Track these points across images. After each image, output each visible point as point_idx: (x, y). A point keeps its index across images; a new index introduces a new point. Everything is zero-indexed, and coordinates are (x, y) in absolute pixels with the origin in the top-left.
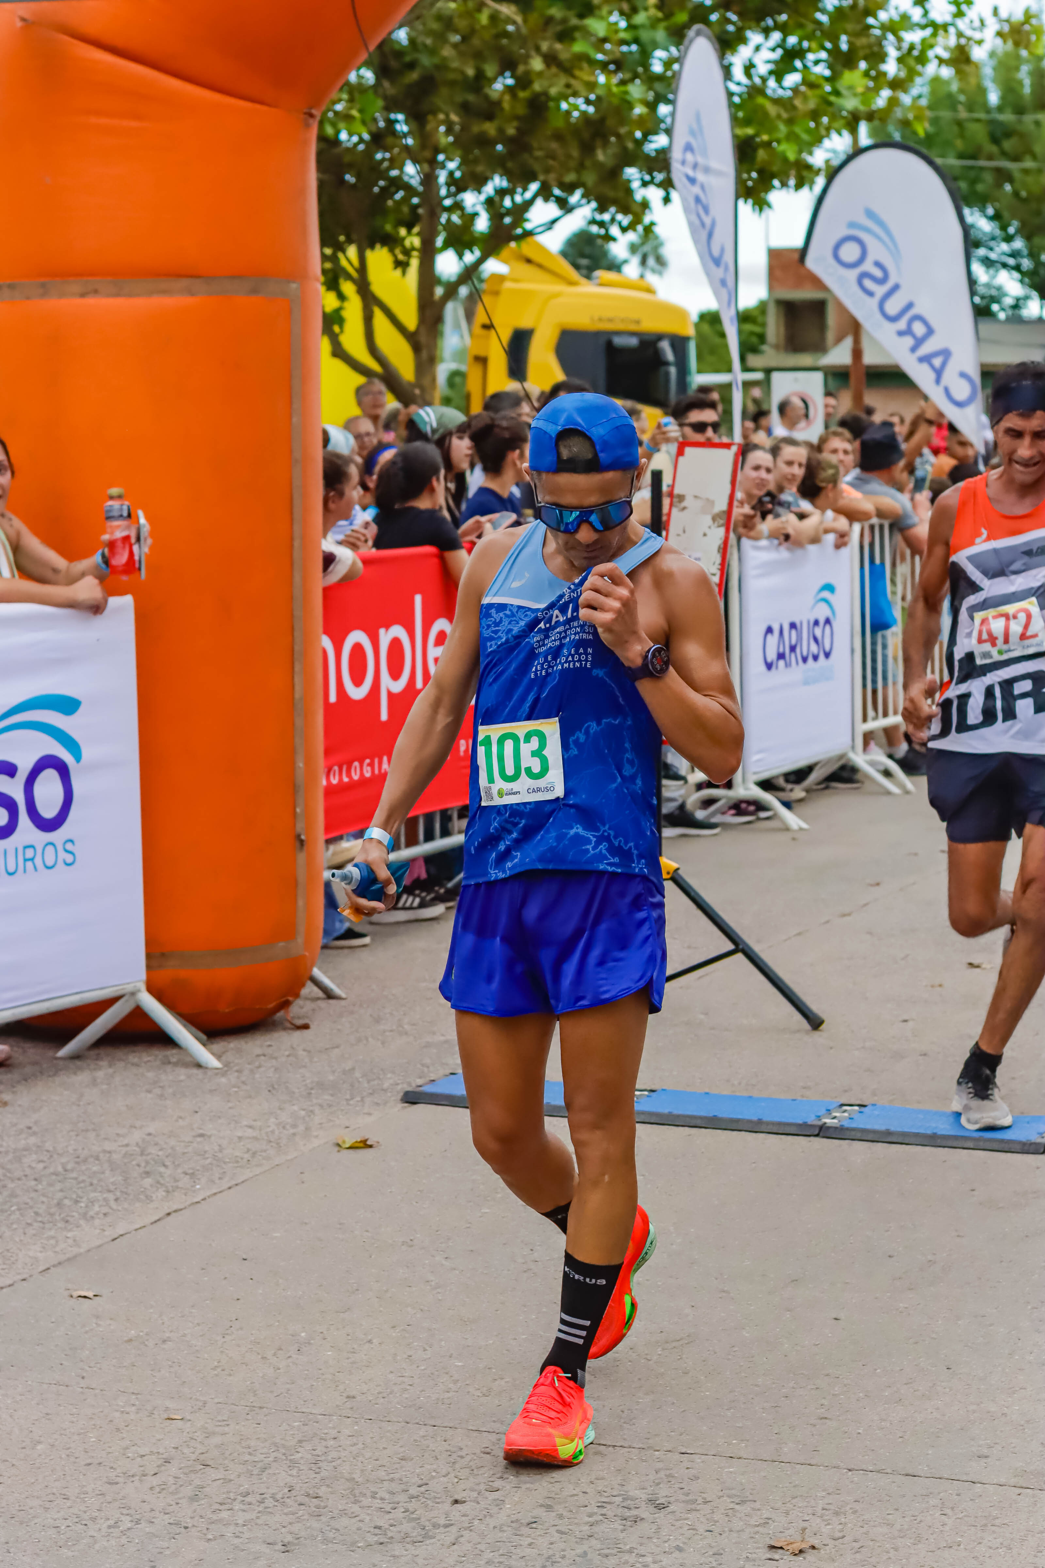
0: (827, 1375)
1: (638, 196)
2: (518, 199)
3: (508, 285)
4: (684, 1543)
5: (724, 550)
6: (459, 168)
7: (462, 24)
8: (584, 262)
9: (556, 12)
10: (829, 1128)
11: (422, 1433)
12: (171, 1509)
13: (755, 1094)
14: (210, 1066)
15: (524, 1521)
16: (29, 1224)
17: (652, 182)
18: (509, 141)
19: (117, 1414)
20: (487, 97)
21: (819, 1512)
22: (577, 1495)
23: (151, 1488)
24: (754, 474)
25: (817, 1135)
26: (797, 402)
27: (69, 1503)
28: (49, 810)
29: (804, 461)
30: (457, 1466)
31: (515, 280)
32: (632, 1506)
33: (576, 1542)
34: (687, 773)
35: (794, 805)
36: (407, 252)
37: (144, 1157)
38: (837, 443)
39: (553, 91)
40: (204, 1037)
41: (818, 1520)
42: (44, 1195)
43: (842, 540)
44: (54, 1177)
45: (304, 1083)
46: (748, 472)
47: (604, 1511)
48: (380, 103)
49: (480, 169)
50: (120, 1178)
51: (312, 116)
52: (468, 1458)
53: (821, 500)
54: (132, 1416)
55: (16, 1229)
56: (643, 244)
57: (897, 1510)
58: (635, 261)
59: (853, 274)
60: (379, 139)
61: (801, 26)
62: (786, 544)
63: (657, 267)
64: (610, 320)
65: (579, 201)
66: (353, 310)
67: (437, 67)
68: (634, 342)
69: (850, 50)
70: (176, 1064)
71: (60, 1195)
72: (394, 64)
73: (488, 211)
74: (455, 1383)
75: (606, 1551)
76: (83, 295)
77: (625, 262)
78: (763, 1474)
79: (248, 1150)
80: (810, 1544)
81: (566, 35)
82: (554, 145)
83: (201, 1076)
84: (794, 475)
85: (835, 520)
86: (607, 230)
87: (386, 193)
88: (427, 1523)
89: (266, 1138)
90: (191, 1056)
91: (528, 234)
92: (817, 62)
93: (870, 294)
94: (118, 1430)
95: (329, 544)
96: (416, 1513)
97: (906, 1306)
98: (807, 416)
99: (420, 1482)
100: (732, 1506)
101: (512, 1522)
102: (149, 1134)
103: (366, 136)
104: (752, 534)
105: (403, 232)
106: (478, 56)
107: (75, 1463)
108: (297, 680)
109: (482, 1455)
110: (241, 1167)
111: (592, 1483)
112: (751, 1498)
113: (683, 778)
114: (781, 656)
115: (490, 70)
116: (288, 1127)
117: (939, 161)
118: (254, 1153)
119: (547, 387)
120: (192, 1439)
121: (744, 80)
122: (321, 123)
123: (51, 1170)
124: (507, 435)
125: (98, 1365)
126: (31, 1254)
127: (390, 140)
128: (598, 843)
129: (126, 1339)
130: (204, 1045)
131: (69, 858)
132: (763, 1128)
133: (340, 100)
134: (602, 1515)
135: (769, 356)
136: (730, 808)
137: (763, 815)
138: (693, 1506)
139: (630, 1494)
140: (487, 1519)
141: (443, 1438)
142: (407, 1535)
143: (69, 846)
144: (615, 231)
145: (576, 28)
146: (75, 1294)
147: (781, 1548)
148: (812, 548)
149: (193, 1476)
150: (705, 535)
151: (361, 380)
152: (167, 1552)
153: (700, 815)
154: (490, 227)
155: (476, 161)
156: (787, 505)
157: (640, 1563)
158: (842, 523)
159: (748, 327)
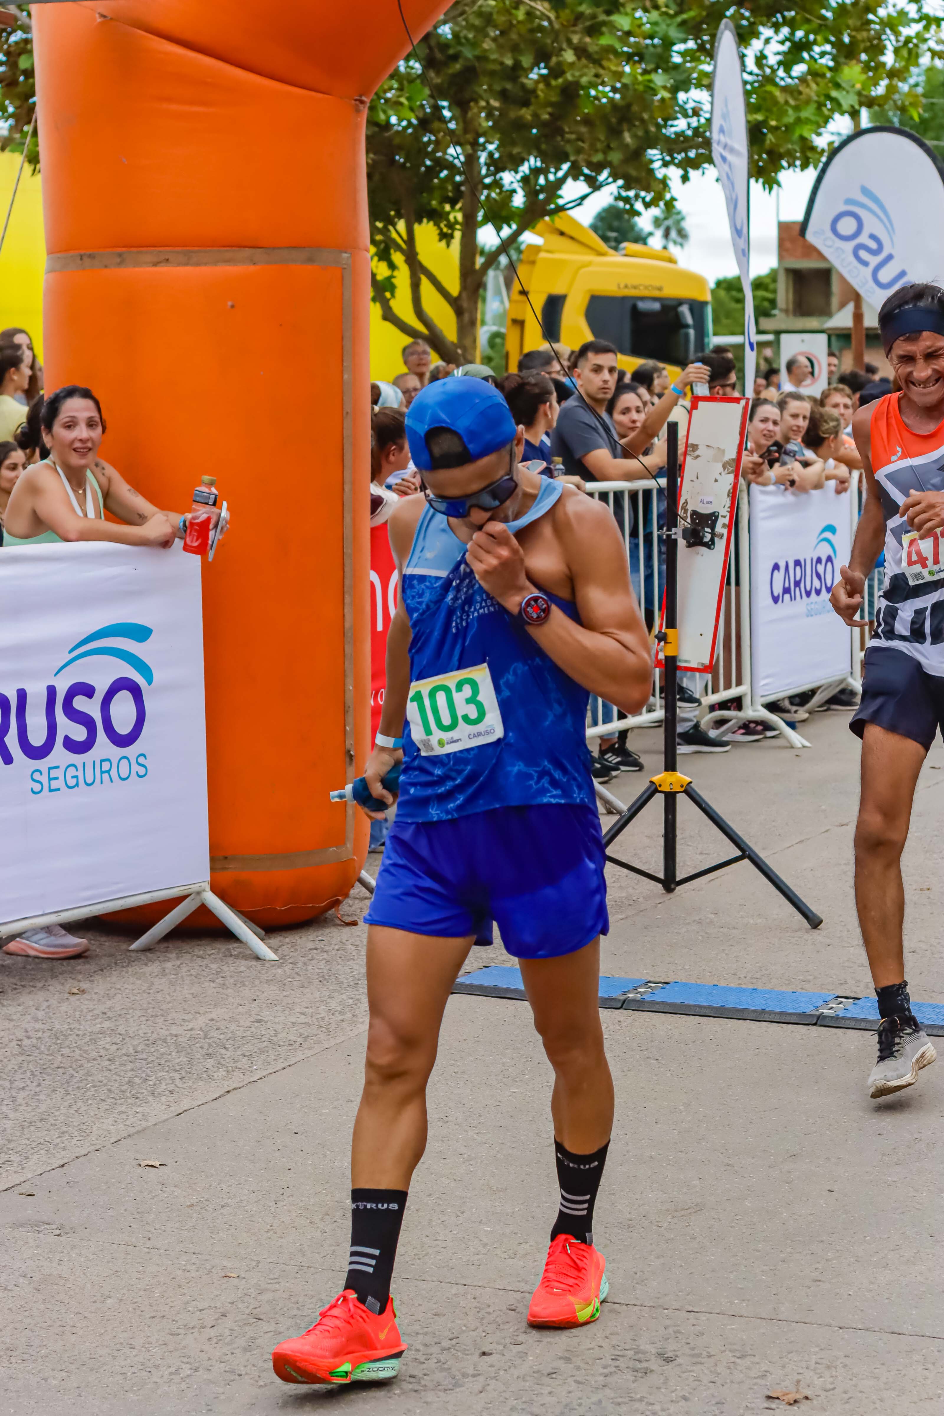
0: (822, 1241)
1: (660, 174)
2: (551, 177)
3: (543, 255)
4: (690, 1393)
5: (734, 494)
6: (496, 149)
7: (501, 19)
8: (613, 235)
9: (585, 9)
10: (826, 1017)
11: (454, 1291)
12: (226, 1358)
13: (760, 986)
14: (267, 958)
15: (545, 1372)
16: (103, 1100)
17: (672, 162)
18: (542, 125)
19: (180, 1272)
20: (523, 86)
21: (812, 1364)
22: (593, 1349)
23: (209, 1339)
24: (762, 426)
25: (815, 1024)
26: (803, 361)
27: (135, 1352)
28: (123, 726)
29: (808, 415)
30: (485, 1321)
31: (548, 251)
32: (642, 1359)
33: (592, 1391)
34: (701, 696)
35: (797, 724)
36: (451, 226)
37: (207, 1040)
38: (838, 398)
39: (584, 80)
40: (263, 933)
41: (812, 1373)
42: (116, 1074)
43: (842, 486)
44: (125, 1058)
45: (352, 974)
46: (757, 424)
47: (617, 1363)
48: (427, 91)
49: (516, 150)
50: (185, 1059)
51: (362, 102)
52: (494, 1315)
53: (823, 450)
54: (193, 1274)
55: (91, 1104)
56: (666, 219)
57: (883, 1364)
58: (659, 233)
59: (850, 245)
60: (425, 124)
61: (808, 21)
62: (791, 489)
63: (679, 240)
64: (635, 287)
65: (607, 179)
66: (402, 278)
67: (478, 58)
68: (656, 306)
69: (851, 42)
70: (237, 957)
71: (130, 1074)
72: (439, 55)
73: (523, 189)
74: (484, 1247)
75: (620, 1400)
76: (155, 264)
77: (651, 234)
78: (762, 1331)
79: (301, 1034)
80: (804, 1395)
81: (594, 30)
82: (583, 129)
83: (259, 968)
84: (798, 427)
85: (836, 467)
86: (632, 206)
87: (432, 172)
88: (457, 1373)
89: (317, 1023)
90: (251, 950)
91: (561, 209)
92: (823, 54)
93: (866, 264)
94: (180, 1286)
95: (376, 490)
96: (449, 1363)
97: (894, 1179)
98: (812, 373)
99: (451, 1336)
100: (733, 1359)
101: (534, 1372)
102: (212, 1020)
103: (414, 121)
104: (760, 480)
105: (447, 207)
106: (515, 49)
107: (140, 1315)
108: (347, 610)
109: (508, 1311)
110: (295, 1050)
111: (607, 1337)
112: (750, 1352)
113: (697, 701)
114: (786, 590)
115: (526, 61)
116: (337, 1014)
117: (929, 143)
118: (307, 1037)
119: (577, 348)
120: (246, 1295)
121: (756, 70)
122: (372, 109)
123: (124, 1052)
124: (537, 390)
125: (163, 1228)
126: (104, 1126)
127: (436, 125)
128: (540, 778)
129: (188, 1204)
130: (262, 940)
131: (142, 771)
132: (767, 1017)
133: (391, 89)
134: (616, 1367)
135: (779, 320)
136: (740, 728)
137: (769, 734)
138: (699, 1360)
139: (642, 1347)
140: (512, 1368)
141: (473, 1296)
142: (439, 1384)
143: (141, 760)
144: (639, 206)
145: (604, 23)
146: (143, 1163)
147: (778, 1398)
148: (814, 492)
149: (247, 1328)
150: (716, 481)
151: (408, 340)
152: (222, 1397)
153: (713, 734)
154: (525, 203)
155: (514, 143)
156: (793, 454)
157: (649, 1410)
158: (843, 470)
159: (761, 293)
